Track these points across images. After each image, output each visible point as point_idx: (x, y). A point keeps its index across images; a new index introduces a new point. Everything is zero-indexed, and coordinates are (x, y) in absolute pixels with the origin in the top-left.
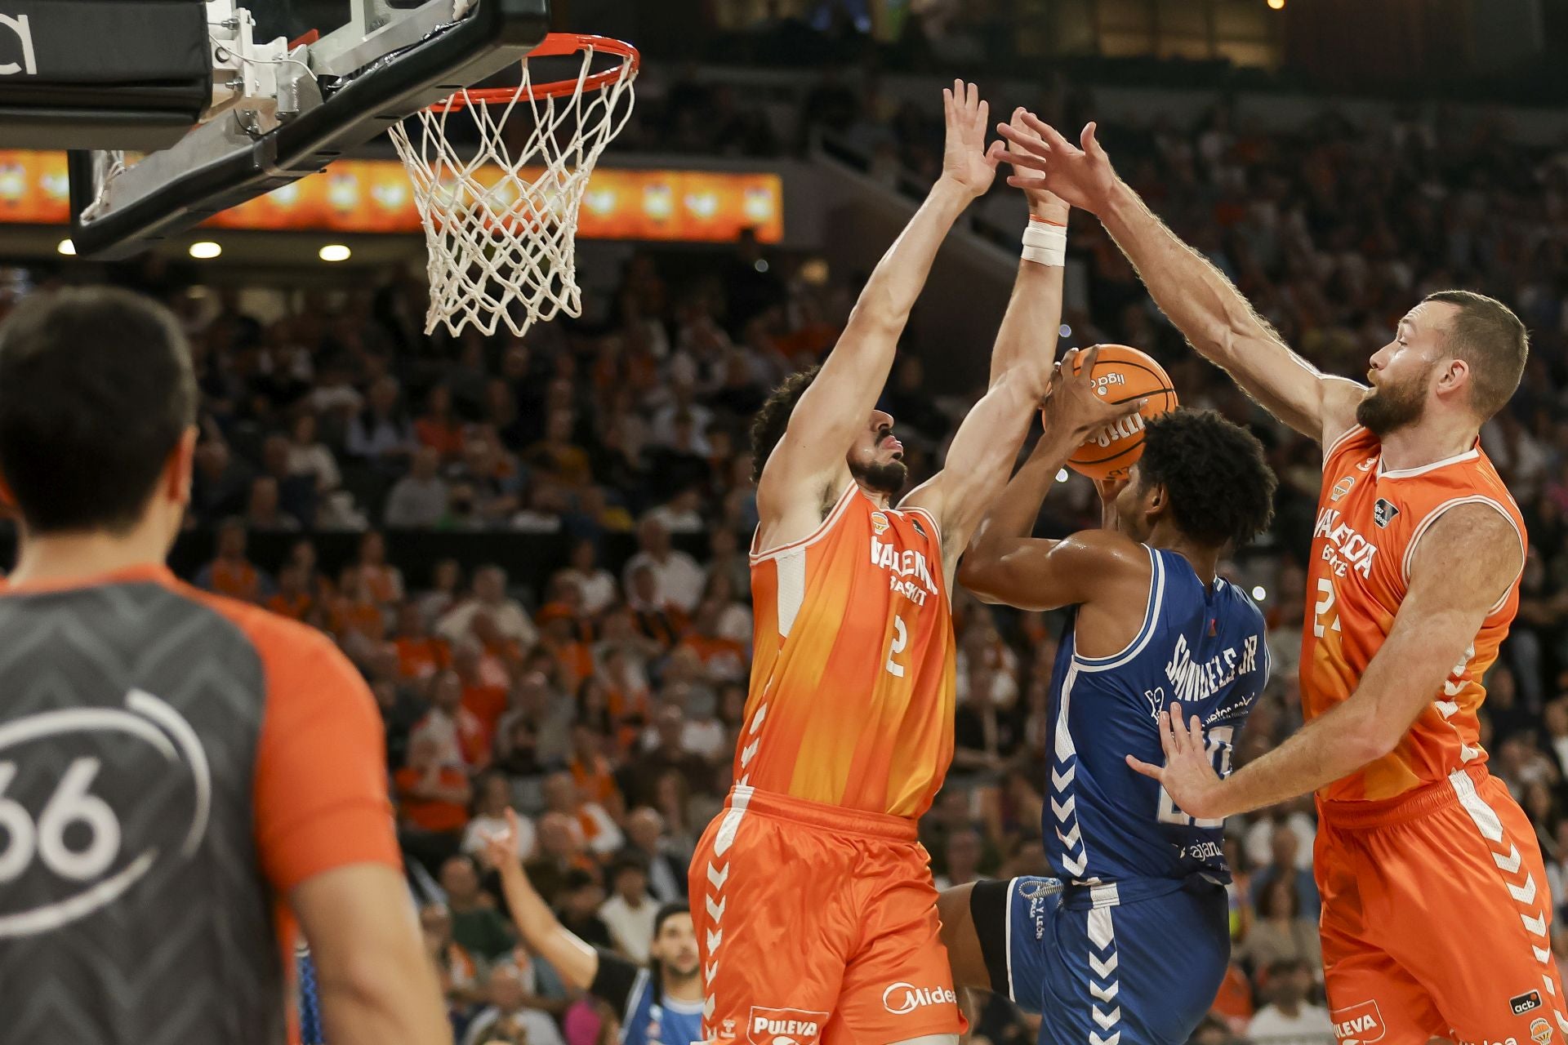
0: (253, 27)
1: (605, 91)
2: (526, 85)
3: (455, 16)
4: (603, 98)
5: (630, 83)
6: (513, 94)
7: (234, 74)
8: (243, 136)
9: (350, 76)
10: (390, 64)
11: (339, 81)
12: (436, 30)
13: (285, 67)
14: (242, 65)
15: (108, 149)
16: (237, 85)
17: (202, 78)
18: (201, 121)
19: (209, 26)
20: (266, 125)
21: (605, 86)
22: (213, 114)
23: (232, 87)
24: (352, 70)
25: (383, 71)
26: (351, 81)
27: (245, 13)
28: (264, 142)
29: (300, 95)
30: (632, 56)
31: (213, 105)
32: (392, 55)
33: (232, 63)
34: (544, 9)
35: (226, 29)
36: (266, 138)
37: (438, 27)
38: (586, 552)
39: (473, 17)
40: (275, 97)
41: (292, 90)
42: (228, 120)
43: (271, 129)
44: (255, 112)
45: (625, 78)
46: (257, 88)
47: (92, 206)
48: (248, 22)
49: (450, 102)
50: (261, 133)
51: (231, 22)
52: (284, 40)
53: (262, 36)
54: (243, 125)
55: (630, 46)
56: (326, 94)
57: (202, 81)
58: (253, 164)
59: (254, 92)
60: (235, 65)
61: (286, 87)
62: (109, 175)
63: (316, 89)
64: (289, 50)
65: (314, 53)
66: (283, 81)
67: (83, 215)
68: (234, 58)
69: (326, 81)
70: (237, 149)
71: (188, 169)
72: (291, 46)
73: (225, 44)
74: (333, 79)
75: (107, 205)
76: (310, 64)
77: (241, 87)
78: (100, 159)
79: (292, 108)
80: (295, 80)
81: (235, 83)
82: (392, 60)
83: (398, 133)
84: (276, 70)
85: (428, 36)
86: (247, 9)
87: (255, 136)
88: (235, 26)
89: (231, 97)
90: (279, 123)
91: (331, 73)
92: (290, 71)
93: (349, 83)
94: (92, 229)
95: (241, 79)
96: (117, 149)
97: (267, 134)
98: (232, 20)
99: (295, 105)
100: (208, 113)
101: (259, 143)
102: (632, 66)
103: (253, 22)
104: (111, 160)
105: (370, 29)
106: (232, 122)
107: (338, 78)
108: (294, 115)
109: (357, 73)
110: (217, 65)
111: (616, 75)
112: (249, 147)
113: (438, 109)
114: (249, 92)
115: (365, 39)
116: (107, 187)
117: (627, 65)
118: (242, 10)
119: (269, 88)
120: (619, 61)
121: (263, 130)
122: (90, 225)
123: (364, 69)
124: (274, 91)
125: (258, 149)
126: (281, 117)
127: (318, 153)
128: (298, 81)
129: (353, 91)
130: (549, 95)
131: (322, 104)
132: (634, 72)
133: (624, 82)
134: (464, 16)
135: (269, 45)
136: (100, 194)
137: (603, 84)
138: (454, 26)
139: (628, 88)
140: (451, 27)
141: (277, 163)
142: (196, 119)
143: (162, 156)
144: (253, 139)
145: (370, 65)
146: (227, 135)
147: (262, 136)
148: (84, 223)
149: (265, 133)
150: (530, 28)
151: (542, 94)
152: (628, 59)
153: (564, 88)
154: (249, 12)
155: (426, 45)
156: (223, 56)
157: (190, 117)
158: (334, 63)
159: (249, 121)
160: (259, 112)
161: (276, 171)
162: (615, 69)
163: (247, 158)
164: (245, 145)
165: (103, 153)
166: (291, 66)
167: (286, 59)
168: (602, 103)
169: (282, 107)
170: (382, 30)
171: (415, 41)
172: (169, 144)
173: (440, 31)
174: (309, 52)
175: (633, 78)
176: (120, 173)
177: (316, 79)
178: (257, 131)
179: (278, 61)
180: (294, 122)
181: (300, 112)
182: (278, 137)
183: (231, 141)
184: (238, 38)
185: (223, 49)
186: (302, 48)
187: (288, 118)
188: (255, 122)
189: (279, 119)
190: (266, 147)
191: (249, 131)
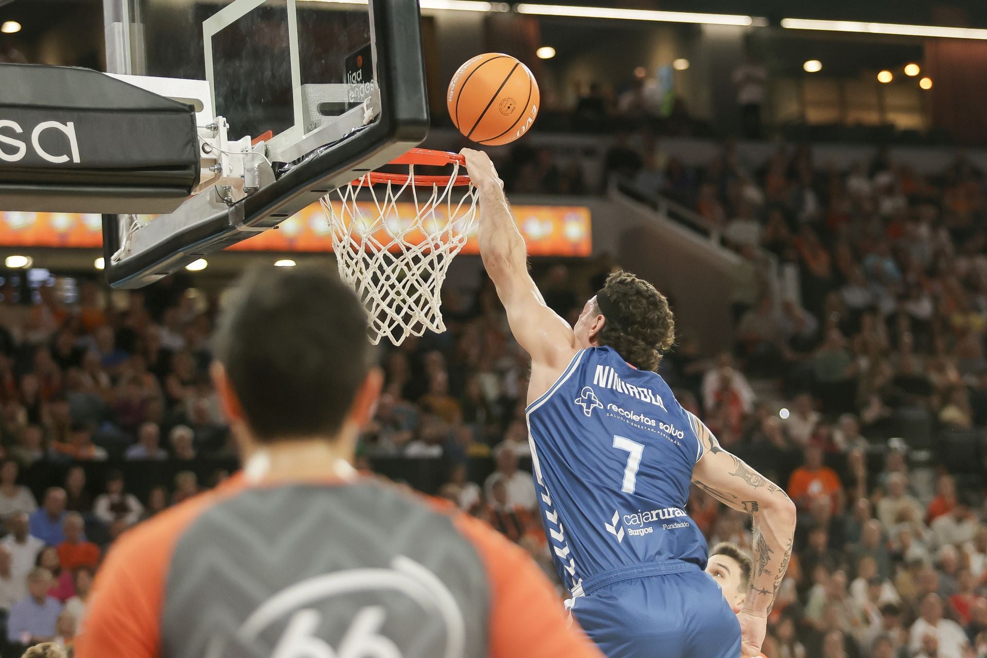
0: (227, 129)
3: (365, 122)
7: (215, 161)
8: (222, 204)
9: (294, 163)
10: (321, 154)
11: (286, 167)
12: (352, 131)
13: (250, 156)
14: (220, 155)
15: (130, 213)
16: (217, 169)
17: (193, 165)
18: (192, 193)
19: (198, 129)
20: (237, 196)
22: (201, 189)
23: (214, 171)
24: (296, 159)
25: (317, 159)
26: (295, 166)
27: (222, 120)
28: (236, 207)
29: (260, 176)
31: (201, 183)
32: (322, 148)
33: (214, 154)
34: (425, 117)
35: (209, 130)
36: (237, 205)
37: (353, 130)
38: (460, 472)
39: (377, 122)
40: (243, 176)
41: (254, 172)
42: (211, 193)
43: (241, 199)
44: (230, 188)
46: (231, 171)
47: (119, 251)
48: (225, 126)
50: (234, 201)
51: (212, 126)
52: (248, 138)
53: (234, 134)
54: (223, 197)
56: (278, 175)
57: (193, 166)
58: (229, 222)
59: (229, 173)
60: (216, 155)
61: (251, 170)
62: (131, 229)
63: (271, 171)
64: (252, 145)
65: (269, 147)
66: (248, 166)
67: (113, 258)
68: (215, 151)
69: (278, 167)
70: (217, 213)
71: (185, 225)
72: (254, 142)
73: (209, 141)
74: (282, 165)
75: (129, 250)
76: (267, 154)
77: (220, 170)
78: (124, 220)
79: (254, 183)
80: (256, 165)
81: (216, 167)
82: (323, 152)
83: (326, 202)
84: (244, 159)
85: (346, 135)
86: (223, 117)
87: (230, 203)
88: (215, 128)
89: (213, 177)
90: (246, 195)
91: (281, 160)
92: (253, 159)
93: (294, 168)
94: (118, 267)
95: (220, 165)
96: (136, 214)
97: (238, 202)
98: (213, 124)
99: (257, 183)
100: (198, 188)
101: (233, 207)
103: (228, 126)
104: (132, 220)
105: (308, 130)
106: (214, 193)
107: (286, 164)
108: (256, 189)
109: (299, 160)
110: (203, 155)
112: (227, 211)
113: (355, 184)
114: (225, 173)
115: (304, 137)
116: (129, 238)
118: (220, 117)
119: (238, 172)
121: (236, 200)
122: (117, 264)
123: (304, 158)
124: (242, 173)
125: (232, 212)
127: (272, 215)
128: (258, 166)
129: (297, 173)
131: (275, 181)
134: (371, 122)
135: (238, 141)
136: (124, 243)
138: (364, 128)
140: (362, 129)
141: (245, 222)
142: (189, 192)
143: (167, 217)
144: (228, 206)
145: (307, 155)
146: (211, 203)
147: (235, 203)
148: (114, 263)
150: (416, 130)
154: (225, 119)
155: (346, 141)
156: (207, 149)
157: (185, 191)
158: (284, 154)
159: (226, 195)
160: (232, 187)
161: (244, 228)
163: (225, 218)
164: (223, 209)
165: (127, 216)
166: (254, 156)
167: (250, 151)
169: (248, 184)
170: (316, 131)
171: (338, 139)
172: (171, 210)
173: (354, 133)
174: (266, 146)
176: (138, 228)
177: (271, 165)
178: (231, 200)
179: (245, 152)
180: (256, 193)
181: (260, 187)
182: (245, 204)
183: (213, 207)
184: (217, 137)
185: (208, 144)
186: (261, 144)
187: (251, 192)
188: (229, 194)
189: (246, 192)
190: (237, 211)
191: (226, 200)
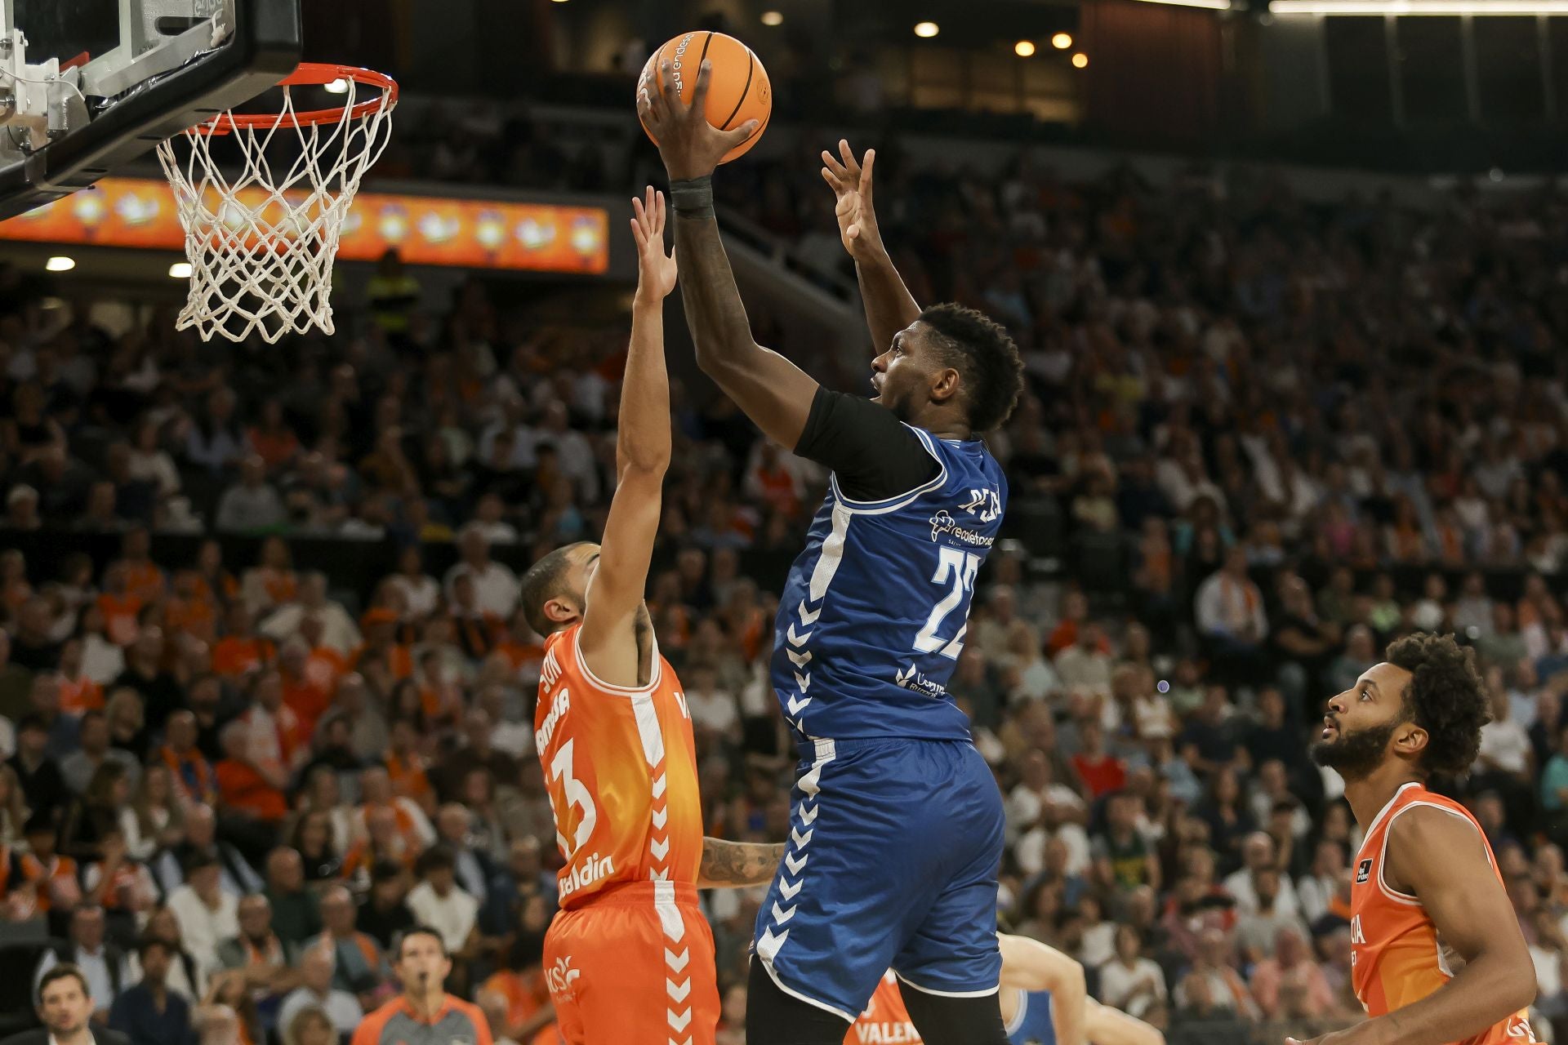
0: (25, 47)
1: (365, 120)
2: (288, 111)
3: (213, 43)
4: (364, 126)
5: (388, 113)
6: (274, 121)
7: (7, 92)
8: (17, 152)
9: (116, 98)
10: (152, 87)
11: (105, 102)
12: (196, 55)
13: (56, 86)
14: (14, 83)
16: (9, 102)
20: (37, 141)
21: (366, 115)
23: (5, 104)
24: (118, 92)
25: (146, 94)
26: (116, 102)
27: (18, 34)
28: (35, 157)
29: (69, 114)
30: (390, 87)
32: (153, 79)
33: (5, 81)
34: (297, 40)
36: (37, 154)
38: (412, 560)
39: (229, 44)
40: (45, 115)
41: (62, 109)
43: (42, 146)
44: (28, 129)
45: (385, 107)
46: (29, 106)
48: (21, 43)
49: (213, 125)
50: (33, 149)
51: (5, 42)
52: (55, 61)
53: (34, 56)
54: (17, 141)
55: (390, 78)
56: (93, 114)
58: (25, 179)
59: (26, 109)
60: (7, 83)
61: (57, 106)
63: (84, 108)
64: (60, 71)
65: (84, 74)
66: (54, 100)
68: (6, 77)
69: (93, 101)
70: (10, 164)
72: (63, 66)
74: (100, 99)
76: (81, 85)
77: (13, 104)
79: (61, 124)
80: (65, 99)
81: (8, 100)
82: (154, 83)
83: (166, 152)
84: (48, 90)
85: (187, 62)
86: (20, 29)
87: (27, 151)
88: (9, 45)
89: (3, 114)
90: (49, 140)
91: (98, 92)
92: (61, 91)
93: (115, 103)
95: (13, 97)
97: (38, 151)
98: (6, 40)
99: (65, 124)
101: (32, 158)
102: (390, 97)
103: (26, 43)
105: (136, 51)
106: (7, 138)
107: (104, 99)
108: (63, 132)
109: (123, 94)
111: (377, 106)
112: (22, 162)
114: (20, 109)
115: (132, 62)
117: (386, 97)
118: (16, 31)
119: (39, 107)
120: (378, 92)
121: (35, 146)
123: (129, 91)
124: (45, 110)
125: (30, 164)
126: (51, 135)
127: (86, 170)
128: (68, 100)
129: (118, 112)
130: (313, 122)
131: (89, 123)
132: (394, 103)
133: (384, 111)
134: (221, 43)
135: (42, 65)
137: (364, 113)
138: (212, 52)
139: (386, 117)
140: (209, 54)
141: (47, 178)
144: (25, 154)
145: (134, 87)
147: (34, 152)
149: (37, 148)
150: (282, 57)
151: (308, 122)
152: (387, 90)
153: (329, 116)
154: (23, 33)
155: (187, 69)
158: (101, 84)
159: (22, 137)
160: (31, 129)
161: (46, 187)
162: (375, 100)
163: (18, 172)
164: (19, 160)
166: (62, 87)
167: (57, 79)
168: (362, 130)
169: (52, 125)
170: (147, 54)
171: (177, 65)
173: (199, 57)
174: (80, 73)
175: (392, 108)
177: (84, 99)
178: (29, 147)
179: (50, 80)
180: (63, 139)
181: (70, 130)
182: (48, 153)
183: (6, 156)
184: (10, 58)
186: (73, 69)
187: (58, 136)
188: (27, 138)
189: (50, 137)
190: (37, 162)
191: (22, 147)
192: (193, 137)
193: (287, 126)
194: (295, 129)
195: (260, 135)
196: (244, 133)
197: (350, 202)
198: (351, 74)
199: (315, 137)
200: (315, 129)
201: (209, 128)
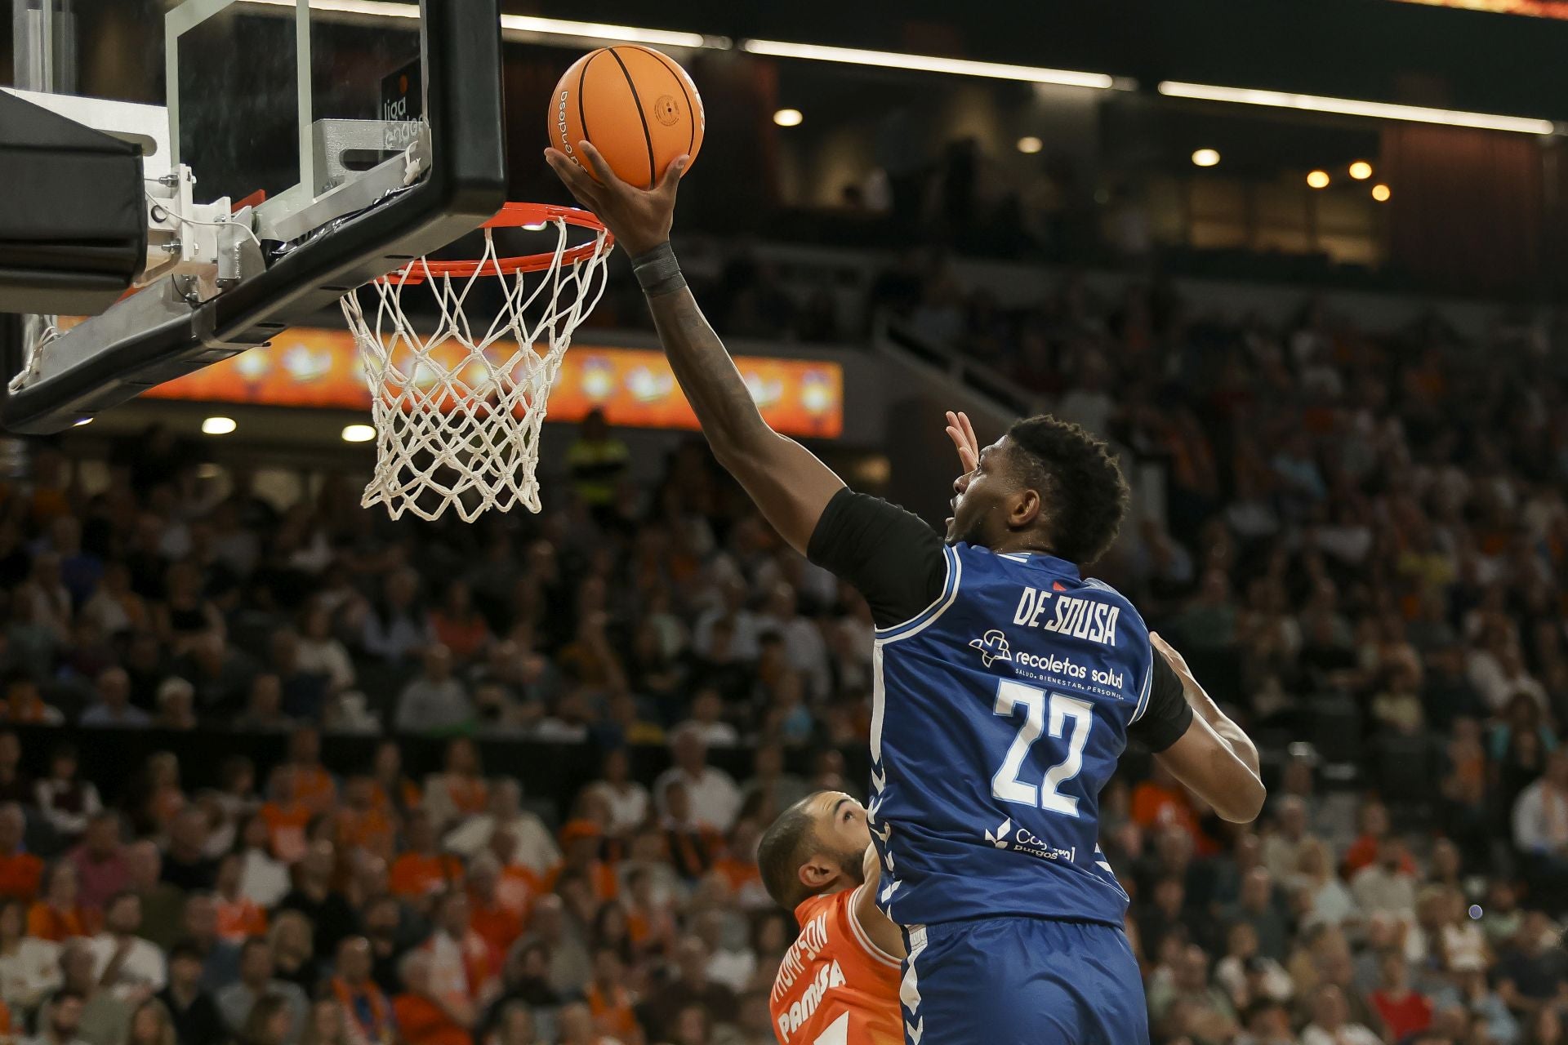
0: (193, 184)
1: (577, 268)
2: (490, 257)
3: (407, 179)
4: (575, 275)
5: (604, 259)
7: (171, 236)
8: (182, 304)
9: (296, 242)
10: (336, 230)
11: (283, 247)
12: (386, 195)
13: (227, 229)
14: (180, 226)
15: (40, 313)
16: (173, 247)
17: (136, 238)
18: (135, 285)
19: (146, 182)
20: (206, 292)
21: (578, 262)
22: (148, 278)
23: (169, 250)
24: (298, 236)
25: (330, 237)
26: (296, 248)
27: (185, 170)
28: (203, 310)
29: (242, 261)
31: (146, 270)
32: (339, 221)
33: (170, 223)
34: (502, 176)
35: (164, 185)
36: (205, 307)
37: (388, 192)
38: (617, 763)
39: (426, 181)
40: (215, 261)
41: (234, 255)
42: (166, 285)
43: (211, 297)
44: (195, 279)
45: (600, 253)
46: (196, 251)
47: (22, 373)
48: (189, 180)
49: (405, 273)
50: (200, 300)
51: (169, 178)
52: (227, 200)
53: (203, 195)
54: (182, 291)
56: (269, 261)
57: (136, 242)
58: (191, 335)
59: (193, 255)
60: (172, 226)
61: (228, 252)
62: (41, 340)
63: (260, 253)
64: (232, 212)
65: (259, 215)
66: (225, 245)
67: (10, 384)
68: (172, 219)
69: (270, 246)
70: (174, 318)
71: (123, 337)
72: (235, 206)
73: (162, 202)
74: (277, 244)
75: (36, 374)
76: (255, 229)
77: (178, 249)
78: (31, 324)
79: (234, 275)
80: (237, 244)
81: (172, 245)
82: (339, 226)
83: (351, 304)
84: (218, 233)
85: (378, 201)
86: (188, 165)
87: (194, 303)
88: (173, 183)
89: (168, 260)
90: (219, 290)
91: (275, 236)
92: (232, 235)
93: (294, 249)
94: (20, 399)
95: (179, 241)
96: (50, 313)
97: (206, 302)
98: (171, 176)
99: (237, 271)
100: (142, 278)
101: (198, 311)
102: (607, 241)
103: (194, 180)
104: (43, 325)
105: (319, 191)
106: (170, 288)
107: (282, 243)
108: (235, 282)
109: (303, 238)
110: (152, 225)
111: (591, 250)
112: (188, 315)
113: (395, 279)
114: (186, 255)
115: (315, 201)
116: (37, 355)
117: (601, 241)
118: (183, 166)
119: (208, 253)
120: (593, 235)
121: (203, 299)
122: (18, 394)
123: (310, 234)
124: (215, 256)
125: (196, 318)
126: (222, 284)
127: (261, 325)
128: (241, 245)
129: (298, 257)
130: (518, 269)
131: (265, 271)
132: (610, 247)
133: (599, 256)
134: (416, 180)
135: (211, 205)
136: (29, 361)
137: (577, 259)
138: (405, 191)
139: (601, 263)
140: (402, 192)
141: (217, 334)
142: (128, 283)
143: (94, 323)
144: (191, 307)
145: (316, 231)
146: (165, 302)
147: (202, 303)
148: (12, 393)
149: (206, 300)
150: (486, 196)
151: (512, 270)
152: (603, 233)
153: (536, 262)
154: (190, 169)
155: (375, 210)
156: (160, 215)
157: (122, 281)
158: (280, 226)
159: (188, 287)
160: (199, 278)
161: (215, 343)
162: (589, 244)
163: (184, 327)
164: (184, 313)
165: (35, 317)
166: (234, 230)
167: (229, 221)
168: (574, 279)
169: (223, 273)
170: (332, 192)
171: (364, 206)
172: (99, 311)
173: (390, 196)
174: (254, 214)
175: (607, 254)
176: (53, 339)
177: (259, 244)
178: (196, 298)
179: (221, 223)
180: (235, 289)
181: (242, 279)
182: (218, 305)
183: (168, 307)
184: (176, 197)
185: (161, 208)
186: (247, 209)
187: (228, 286)
188: (194, 289)
189: (219, 287)
190: (205, 316)
191: (188, 298)
192: (382, 286)
193: (489, 273)
194: (498, 277)
195: (458, 284)
196: (439, 282)
197: (560, 361)
198: (562, 215)
199: (520, 287)
200: (520, 277)
201: (401, 277)
